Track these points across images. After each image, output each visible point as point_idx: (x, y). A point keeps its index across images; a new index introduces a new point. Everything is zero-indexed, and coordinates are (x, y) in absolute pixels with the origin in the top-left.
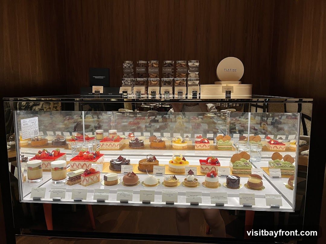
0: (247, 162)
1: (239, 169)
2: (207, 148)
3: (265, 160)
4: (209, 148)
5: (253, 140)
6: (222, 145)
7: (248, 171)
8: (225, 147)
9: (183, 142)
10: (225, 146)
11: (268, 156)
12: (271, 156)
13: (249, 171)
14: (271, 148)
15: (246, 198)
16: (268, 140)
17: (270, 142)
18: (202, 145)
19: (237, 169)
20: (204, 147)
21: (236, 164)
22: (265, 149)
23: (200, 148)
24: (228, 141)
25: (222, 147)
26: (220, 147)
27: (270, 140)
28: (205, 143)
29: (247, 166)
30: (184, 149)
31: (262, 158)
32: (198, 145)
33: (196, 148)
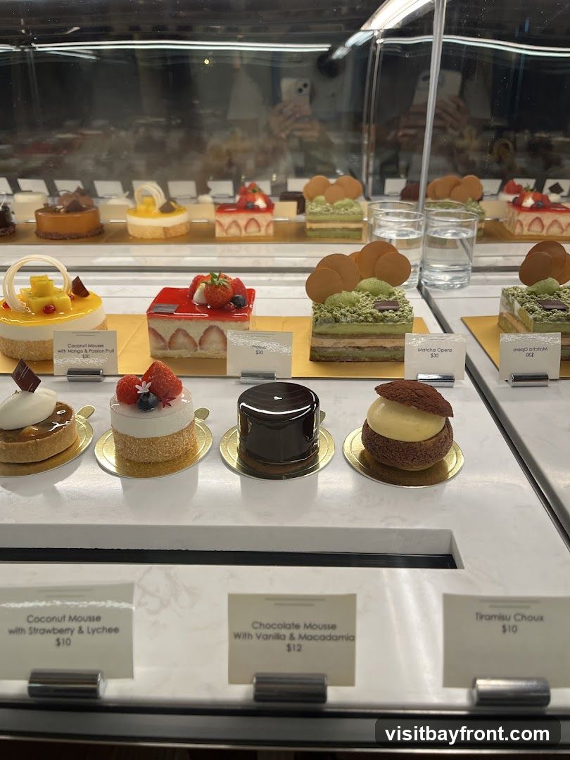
0: (391, 294)
1: (344, 336)
2: (263, 232)
3: (487, 282)
4: (271, 231)
5: (449, 196)
6: (322, 217)
7: (388, 343)
8: (334, 229)
9: (167, 209)
10: (334, 221)
11: (500, 261)
12: (518, 261)
13: (397, 343)
14: (518, 226)
15: (284, 632)
16: (511, 198)
17: (517, 204)
18: (243, 218)
19: (335, 336)
20: (253, 230)
21: (330, 311)
22: (492, 233)
23: (234, 231)
24: (347, 201)
25: (323, 226)
26: (314, 226)
27: (518, 196)
28: (256, 209)
29: (383, 319)
30: (169, 237)
31: (477, 270)
32: (226, 219)
33: (219, 232)
